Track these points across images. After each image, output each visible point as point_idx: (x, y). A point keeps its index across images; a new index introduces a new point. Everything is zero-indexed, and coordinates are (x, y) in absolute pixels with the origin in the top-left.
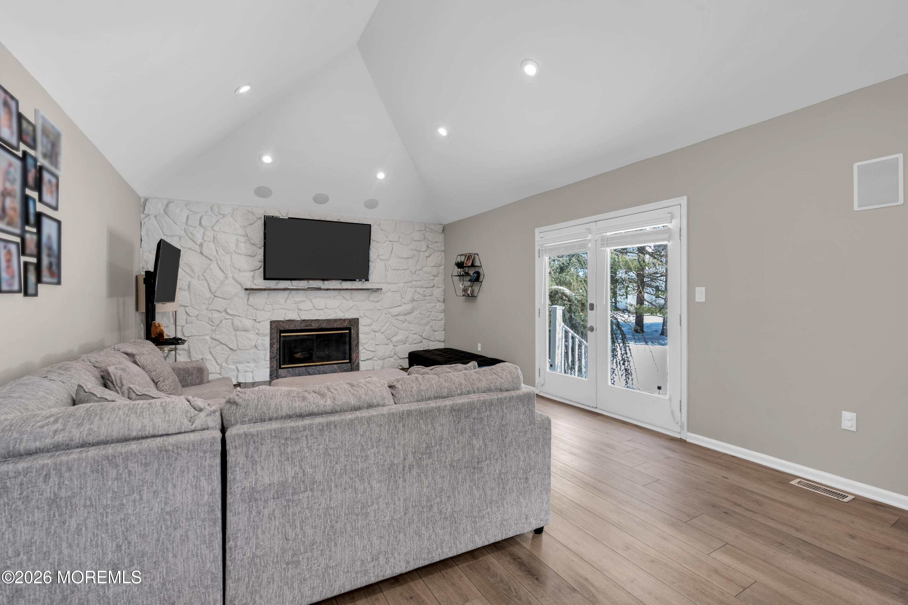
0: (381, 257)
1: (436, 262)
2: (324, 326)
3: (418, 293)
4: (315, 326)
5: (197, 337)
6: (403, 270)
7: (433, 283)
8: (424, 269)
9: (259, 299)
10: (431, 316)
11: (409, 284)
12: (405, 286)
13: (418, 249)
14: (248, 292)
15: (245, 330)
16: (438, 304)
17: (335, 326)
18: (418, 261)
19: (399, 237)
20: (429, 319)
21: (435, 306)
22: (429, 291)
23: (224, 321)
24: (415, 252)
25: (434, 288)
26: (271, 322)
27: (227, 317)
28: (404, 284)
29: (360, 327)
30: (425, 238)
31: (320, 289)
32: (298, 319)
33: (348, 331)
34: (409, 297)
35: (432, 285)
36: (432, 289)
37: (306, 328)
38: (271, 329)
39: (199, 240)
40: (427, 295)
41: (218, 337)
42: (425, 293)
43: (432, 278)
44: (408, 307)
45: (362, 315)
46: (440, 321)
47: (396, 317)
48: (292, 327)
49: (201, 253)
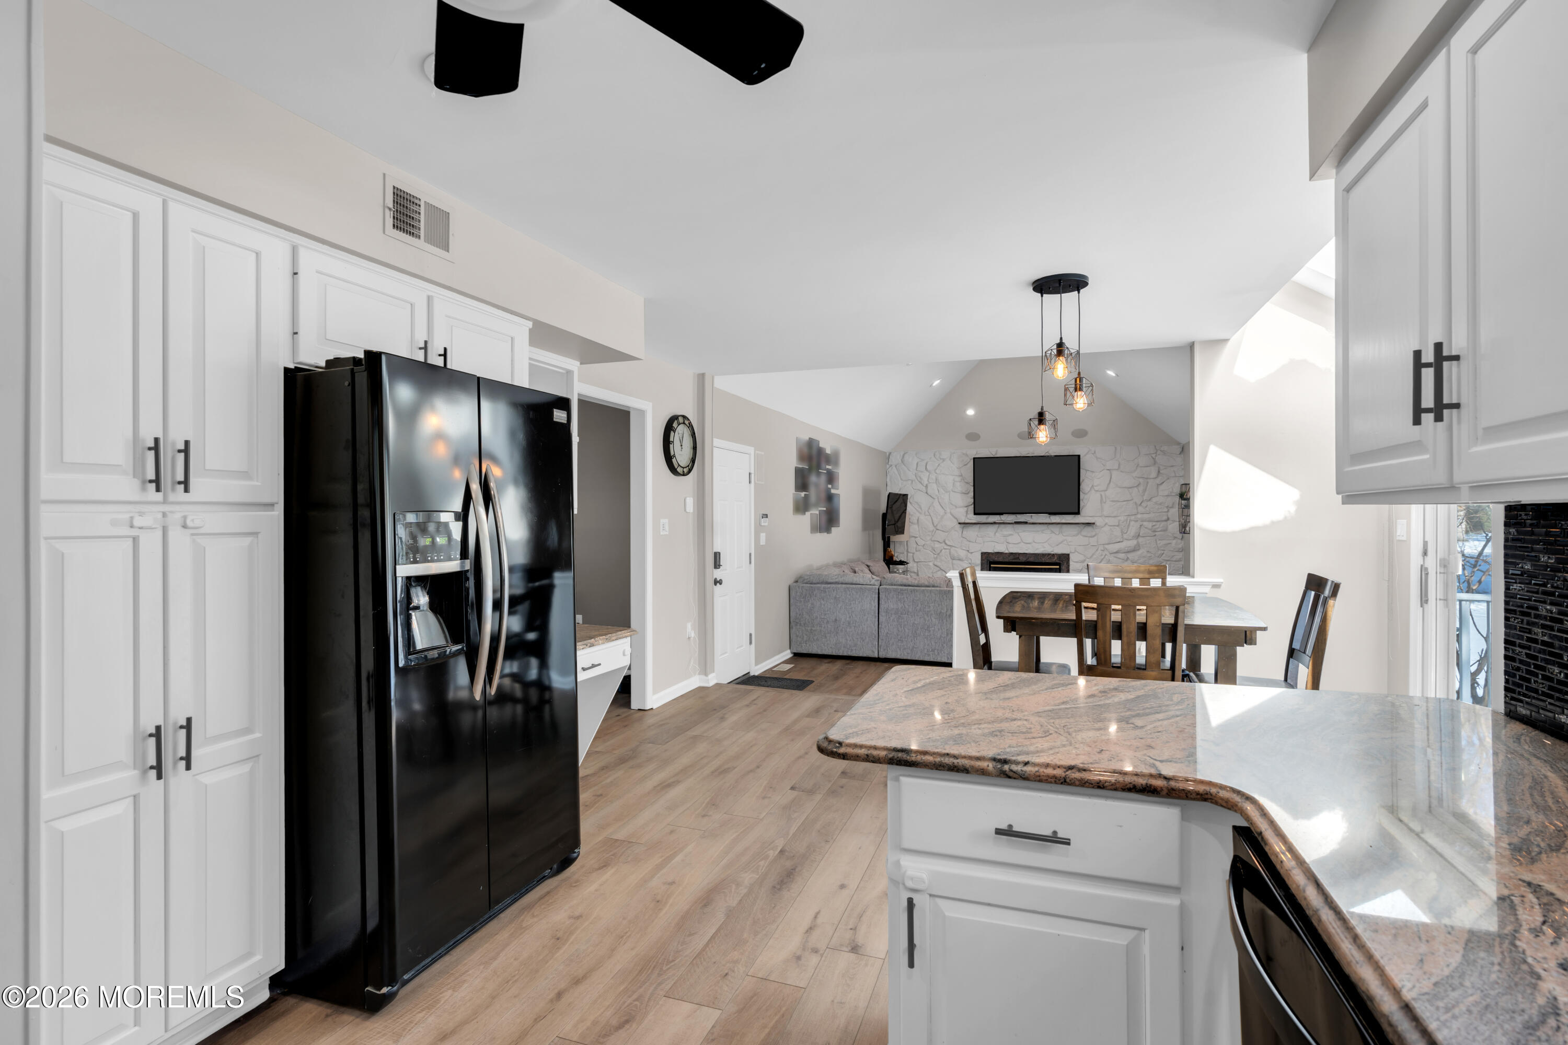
0: (1096, 488)
1: (1171, 490)
2: (1031, 560)
3: (1146, 528)
4: (1022, 559)
5: (924, 563)
6: (1124, 501)
7: (1167, 515)
8: (1154, 500)
9: (972, 532)
10: (1164, 555)
11: (1133, 518)
12: (1127, 520)
13: (1146, 477)
14: (963, 525)
15: (959, 560)
16: (1174, 542)
17: (1044, 560)
18: (1145, 490)
19: (1119, 465)
20: (1160, 559)
21: (1170, 543)
22: (1161, 525)
23: (943, 551)
24: (1141, 480)
25: (1169, 522)
26: (982, 553)
27: (946, 547)
28: (1125, 518)
29: (1071, 563)
30: (1155, 463)
31: (1026, 523)
32: (1007, 552)
33: (1058, 567)
34: (1133, 531)
35: (1165, 518)
36: (1165, 523)
37: (1014, 561)
38: (982, 560)
39: (926, 482)
40: (1159, 530)
41: (939, 564)
42: (1155, 527)
43: (1166, 510)
44: (1133, 543)
45: (1073, 551)
46: (1177, 563)
47: (1116, 555)
48: (1001, 559)
49: (927, 493)
